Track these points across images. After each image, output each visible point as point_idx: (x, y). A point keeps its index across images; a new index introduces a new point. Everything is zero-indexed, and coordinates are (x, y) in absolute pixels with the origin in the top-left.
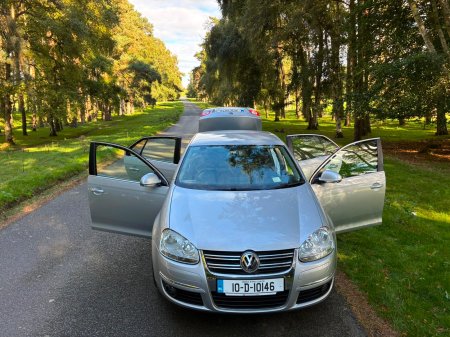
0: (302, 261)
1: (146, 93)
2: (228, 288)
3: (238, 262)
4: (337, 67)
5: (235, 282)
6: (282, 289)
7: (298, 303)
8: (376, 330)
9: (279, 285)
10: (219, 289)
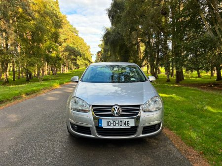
0: (144, 111)
1: (74, 61)
2: (104, 124)
3: (110, 111)
4: (166, 48)
5: (108, 120)
6: (134, 125)
7: (143, 134)
8: (186, 151)
9: (132, 123)
10: (100, 124)
